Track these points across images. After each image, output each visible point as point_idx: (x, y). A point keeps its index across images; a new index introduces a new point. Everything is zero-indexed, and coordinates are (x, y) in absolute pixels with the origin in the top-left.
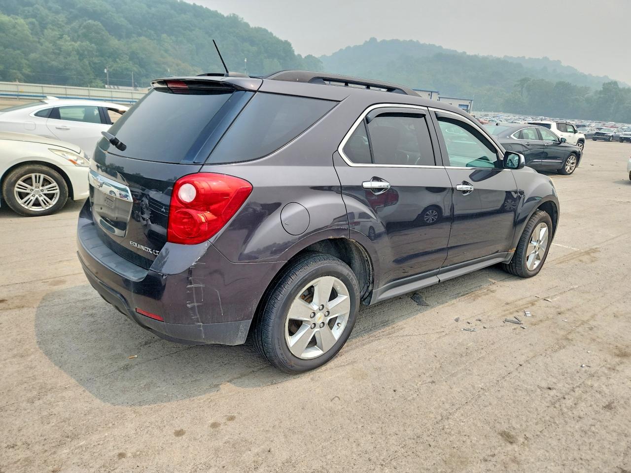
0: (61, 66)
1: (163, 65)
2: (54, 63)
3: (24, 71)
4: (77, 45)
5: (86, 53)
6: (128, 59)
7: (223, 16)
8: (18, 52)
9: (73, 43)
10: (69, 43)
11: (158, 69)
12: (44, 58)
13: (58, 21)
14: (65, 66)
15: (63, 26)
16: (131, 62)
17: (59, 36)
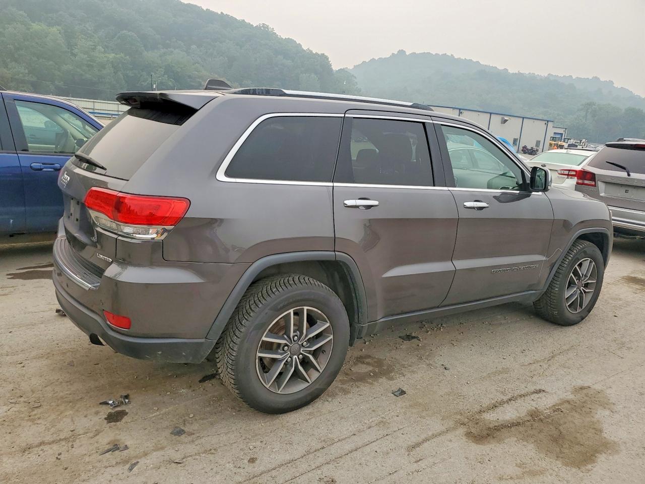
0: (95, 79)
2: (88, 76)
3: (56, 82)
4: (112, 56)
5: (120, 65)
6: (163, 73)
7: (252, 25)
8: (51, 63)
9: (107, 55)
10: (104, 55)
11: (193, 84)
12: (78, 70)
13: (88, 30)
14: (99, 79)
15: (93, 36)
16: (166, 76)
17: (93, 47)
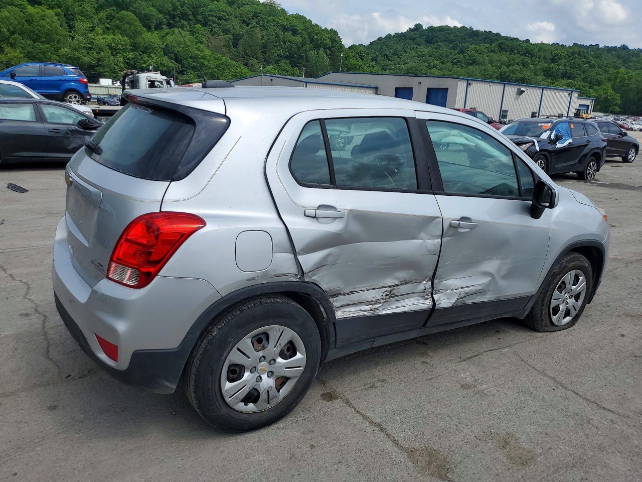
0: (94, 63)
1: (201, 60)
4: (109, 38)
5: (119, 47)
6: (162, 53)
8: (48, 46)
9: (106, 36)
10: (102, 37)
14: (97, 62)
15: (92, 17)
16: (166, 57)
17: (91, 29)
